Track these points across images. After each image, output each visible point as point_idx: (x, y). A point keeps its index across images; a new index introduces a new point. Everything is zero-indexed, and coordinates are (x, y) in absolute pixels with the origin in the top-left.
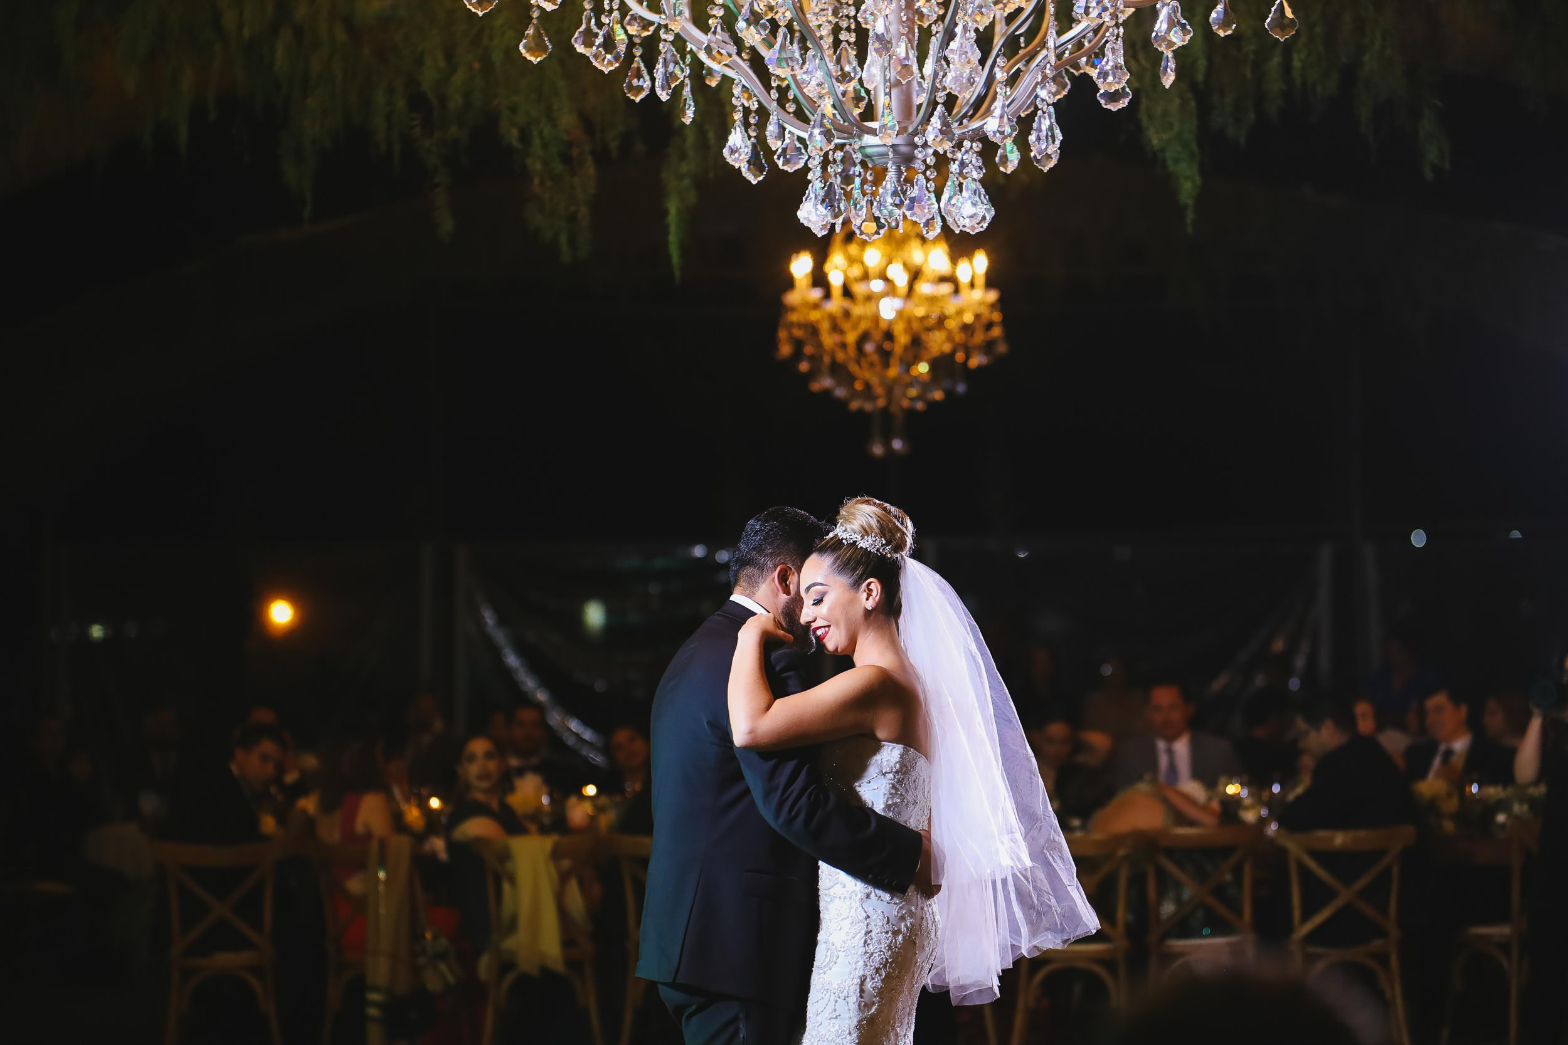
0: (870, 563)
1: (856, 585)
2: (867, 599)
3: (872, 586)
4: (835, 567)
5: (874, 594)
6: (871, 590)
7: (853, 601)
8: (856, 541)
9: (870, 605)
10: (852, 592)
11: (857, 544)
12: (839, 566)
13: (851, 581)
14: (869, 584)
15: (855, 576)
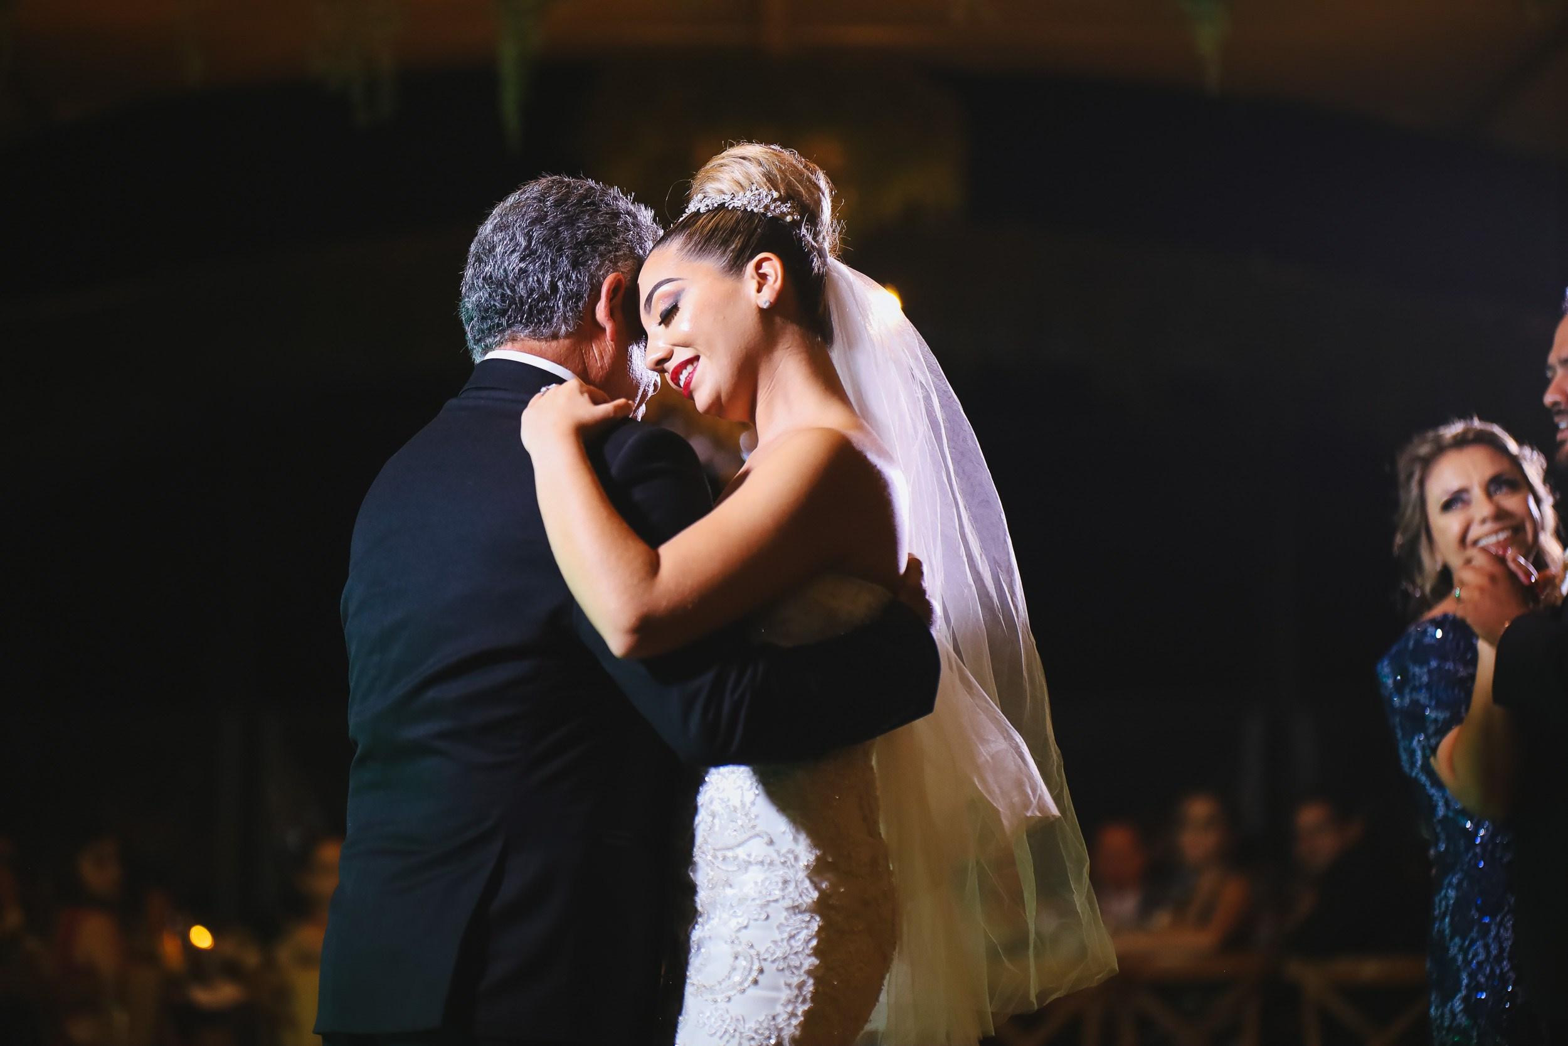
0: (756, 229)
1: (736, 266)
2: (759, 291)
3: (766, 268)
4: (690, 246)
5: (771, 280)
6: (763, 277)
7: (733, 296)
8: (725, 203)
9: (765, 298)
10: (728, 283)
11: (726, 205)
12: (696, 245)
13: (723, 262)
14: (758, 266)
15: (729, 254)
